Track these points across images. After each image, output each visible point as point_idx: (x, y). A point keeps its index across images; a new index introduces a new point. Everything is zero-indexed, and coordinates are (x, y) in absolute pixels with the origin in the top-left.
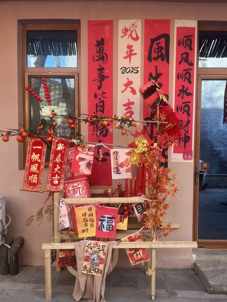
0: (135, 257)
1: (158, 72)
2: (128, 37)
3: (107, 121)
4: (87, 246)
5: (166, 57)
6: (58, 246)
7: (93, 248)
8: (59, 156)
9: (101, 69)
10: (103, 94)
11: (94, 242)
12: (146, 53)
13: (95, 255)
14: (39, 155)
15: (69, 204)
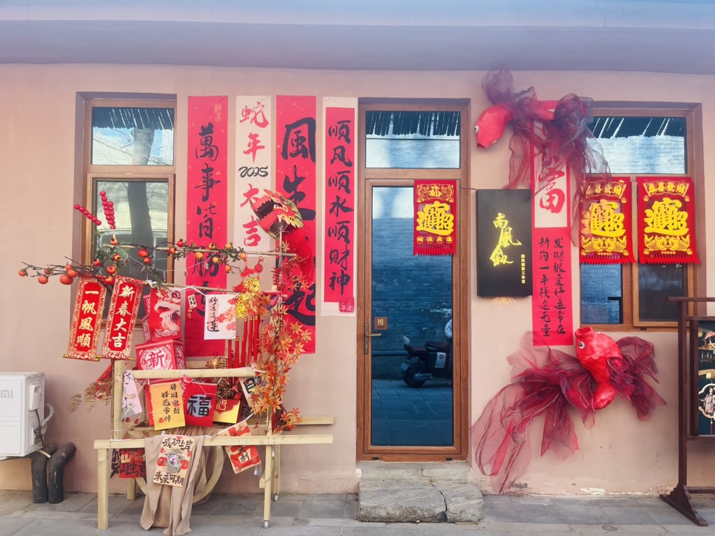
0: (241, 461)
1: (298, 176)
2: (251, 122)
3: (201, 252)
4: (164, 443)
5: (310, 152)
6: (119, 443)
7: (172, 446)
8: (125, 305)
9: (208, 170)
10: (210, 208)
11: (175, 436)
12: (279, 146)
13: (175, 456)
14: (94, 304)
15: (141, 379)
